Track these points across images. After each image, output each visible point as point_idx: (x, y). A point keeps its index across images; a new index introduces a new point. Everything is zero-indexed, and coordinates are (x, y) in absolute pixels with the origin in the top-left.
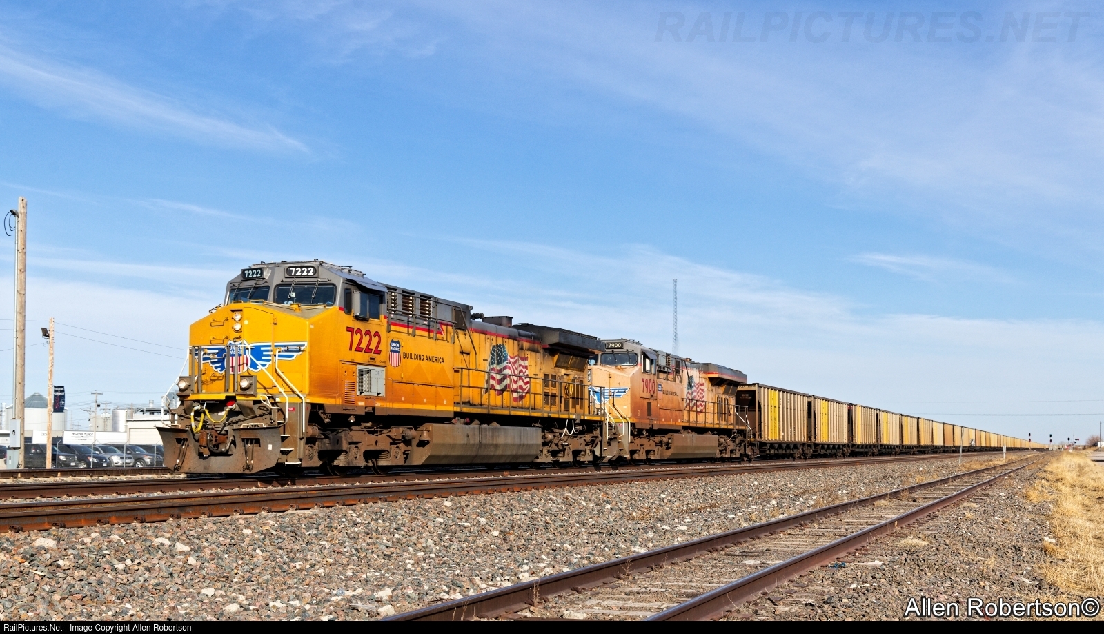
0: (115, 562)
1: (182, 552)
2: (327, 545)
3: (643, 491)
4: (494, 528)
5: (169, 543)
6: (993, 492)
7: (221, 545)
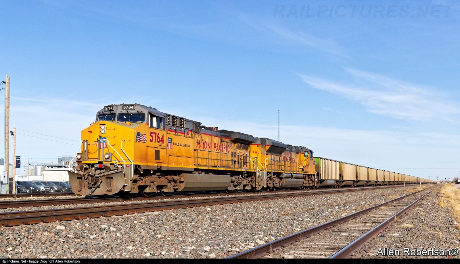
0: (90, 235)
1: (113, 231)
2: (168, 227)
3: (283, 203)
4: (230, 220)
5: (108, 227)
6: (425, 202)
7: (127, 228)
